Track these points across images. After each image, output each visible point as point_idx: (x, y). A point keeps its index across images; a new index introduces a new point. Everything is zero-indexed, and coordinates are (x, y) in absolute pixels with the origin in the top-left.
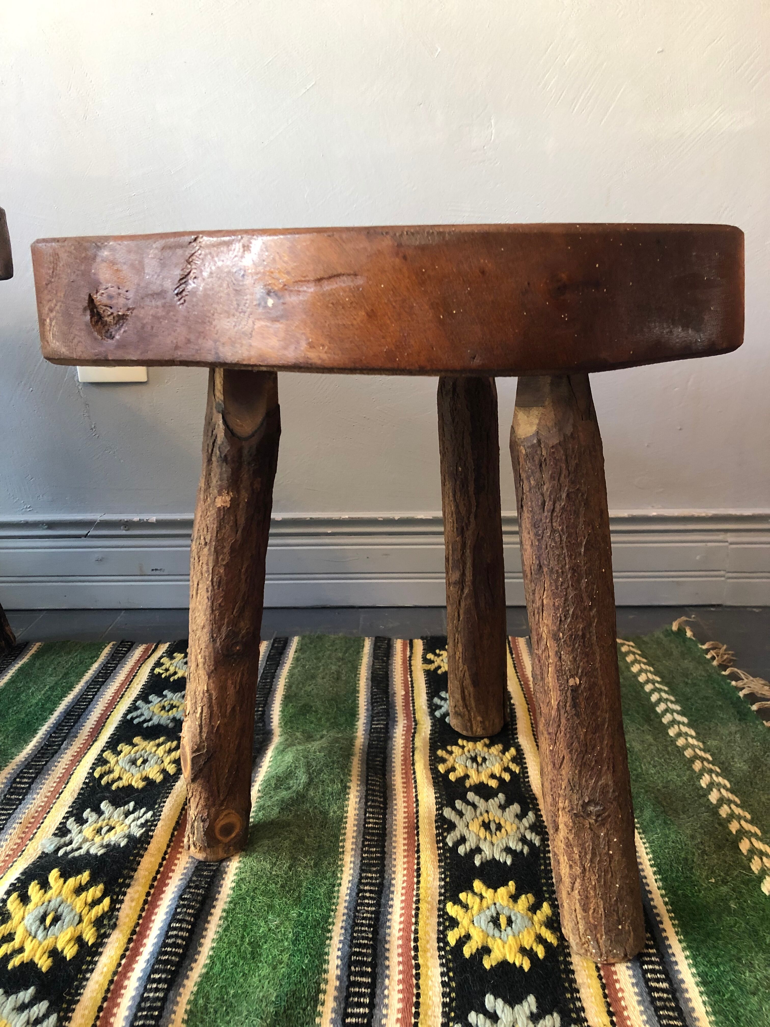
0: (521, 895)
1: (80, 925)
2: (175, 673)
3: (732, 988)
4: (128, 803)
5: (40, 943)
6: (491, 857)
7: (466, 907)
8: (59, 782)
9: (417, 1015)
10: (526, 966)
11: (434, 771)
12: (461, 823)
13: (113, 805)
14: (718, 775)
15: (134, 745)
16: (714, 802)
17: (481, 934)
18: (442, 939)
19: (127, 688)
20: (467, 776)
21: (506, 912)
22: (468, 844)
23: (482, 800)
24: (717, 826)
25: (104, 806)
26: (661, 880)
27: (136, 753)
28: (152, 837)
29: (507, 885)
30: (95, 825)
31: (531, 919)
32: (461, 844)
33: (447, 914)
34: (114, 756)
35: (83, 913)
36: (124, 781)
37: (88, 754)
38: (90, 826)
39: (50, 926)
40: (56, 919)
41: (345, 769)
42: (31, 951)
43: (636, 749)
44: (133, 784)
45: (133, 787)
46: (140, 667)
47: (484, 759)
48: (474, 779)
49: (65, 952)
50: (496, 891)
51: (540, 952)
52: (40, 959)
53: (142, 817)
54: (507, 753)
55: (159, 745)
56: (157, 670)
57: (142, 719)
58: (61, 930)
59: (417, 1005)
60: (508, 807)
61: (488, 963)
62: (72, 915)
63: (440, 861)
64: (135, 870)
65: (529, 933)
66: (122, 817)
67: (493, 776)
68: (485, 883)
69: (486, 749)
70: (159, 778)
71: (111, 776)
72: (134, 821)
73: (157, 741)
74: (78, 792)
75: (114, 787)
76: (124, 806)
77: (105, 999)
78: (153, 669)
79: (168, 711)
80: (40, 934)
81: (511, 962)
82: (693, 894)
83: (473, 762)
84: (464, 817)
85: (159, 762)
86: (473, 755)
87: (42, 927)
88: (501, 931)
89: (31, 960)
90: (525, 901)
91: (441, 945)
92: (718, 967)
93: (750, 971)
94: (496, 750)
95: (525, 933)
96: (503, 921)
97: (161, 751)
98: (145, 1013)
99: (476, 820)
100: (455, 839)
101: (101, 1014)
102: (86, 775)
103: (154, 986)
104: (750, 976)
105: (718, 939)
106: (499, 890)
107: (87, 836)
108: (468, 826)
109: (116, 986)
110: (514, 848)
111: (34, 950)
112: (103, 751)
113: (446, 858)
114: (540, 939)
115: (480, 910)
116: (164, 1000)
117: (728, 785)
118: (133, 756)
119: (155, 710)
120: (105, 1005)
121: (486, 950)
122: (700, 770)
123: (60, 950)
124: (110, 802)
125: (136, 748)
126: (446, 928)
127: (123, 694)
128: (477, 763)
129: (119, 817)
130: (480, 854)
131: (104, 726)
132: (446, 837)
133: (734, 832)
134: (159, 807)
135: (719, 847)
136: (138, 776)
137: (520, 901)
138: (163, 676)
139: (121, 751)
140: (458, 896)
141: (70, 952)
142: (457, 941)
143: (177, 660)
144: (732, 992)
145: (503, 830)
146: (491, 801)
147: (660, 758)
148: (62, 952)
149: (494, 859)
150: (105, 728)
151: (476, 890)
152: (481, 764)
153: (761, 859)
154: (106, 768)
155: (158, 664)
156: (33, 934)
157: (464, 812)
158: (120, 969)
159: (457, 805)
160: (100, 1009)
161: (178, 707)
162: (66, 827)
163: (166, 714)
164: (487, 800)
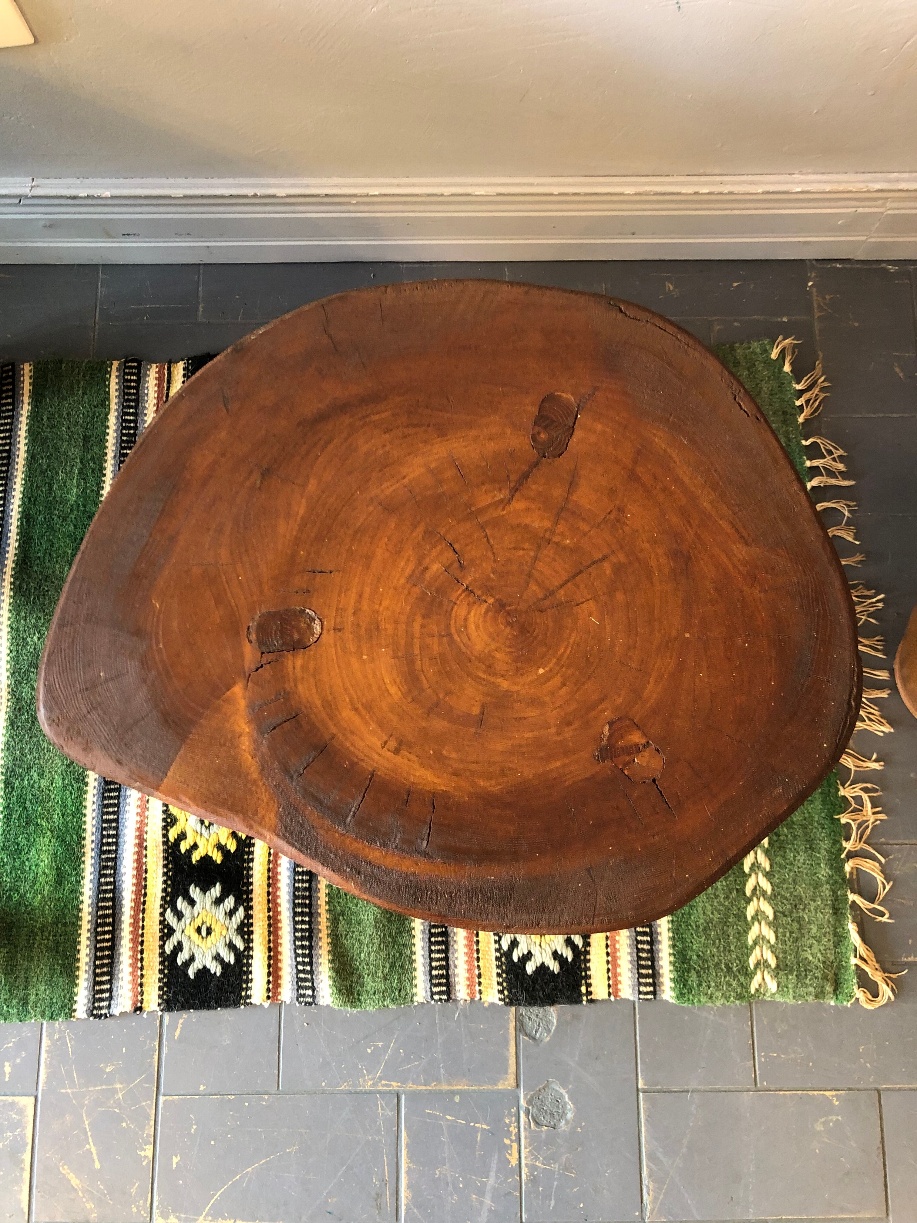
42: (204, 849)
49: (228, 847)
52: (212, 853)
77: (269, 885)
80: (205, 832)
87: (204, 827)
89: (207, 854)
98: (300, 901)
101: (270, 897)
103: (300, 877)
109: (273, 873)
111: (206, 846)
116: (309, 889)
120: (271, 890)
123: (224, 844)
141: (232, 846)
148: (226, 846)
156: (199, 831)
158: (271, 858)
160: (269, 893)
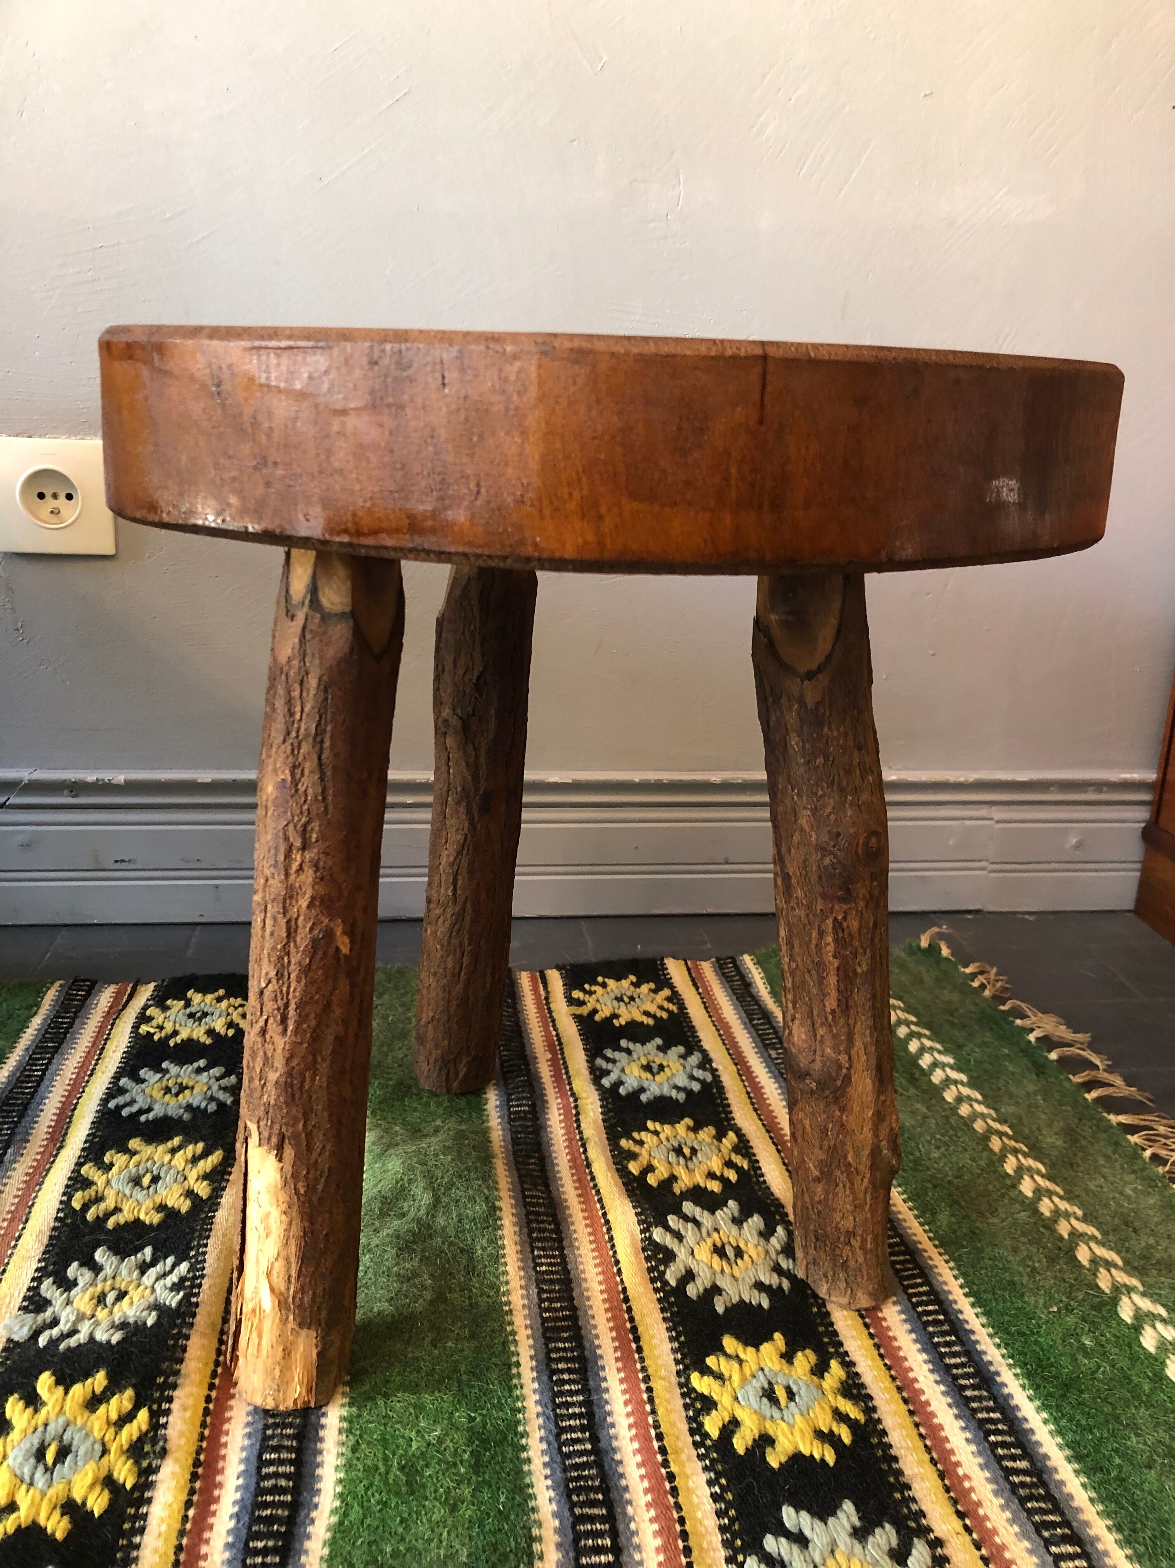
0: (795, 1352)
1: (106, 1458)
2: (175, 1033)
3: (1117, 1461)
4: (140, 1249)
5: (43, 1494)
6: (737, 1299)
7: (719, 1377)
8: (12, 1220)
9: (687, 1551)
10: (830, 1458)
11: (623, 1172)
12: (682, 1250)
13: (116, 1254)
14: (1026, 1155)
15: (133, 1153)
16: (1030, 1194)
17: (755, 1417)
18: (696, 1429)
19: (98, 1060)
20: (673, 1178)
21: (781, 1379)
22: (699, 1281)
23: (706, 1213)
24: (1041, 1229)
25: (100, 1255)
26: (984, 1314)
27: (137, 1166)
28: (197, 1305)
29: (772, 1339)
30: (91, 1289)
31: (820, 1387)
32: (688, 1283)
33: (694, 1390)
34: (100, 1172)
35: (107, 1438)
36: (125, 1213)
37: (52, 1171)
38: (84, 1290)
39: (54, 1465)
40: (63, 1453)
41: (488, 1176)
42: (29, 1508)
43: (907, 1124)
44: (142, 1217)
45: (144, 1223)
46: (113, 1025)
47: (694, 1151)
48: (685, 1181)
49: (89, 1504)
50: (758, 1350)
51: (845, 1435)
52: (48, 1519)
53: (171, 1272)
54: (724, 1140)
55: (173, 1151)
56: (144, 1029)
57: (135, 1108)
58: (75, 1469)
59: (684, 1535)
60: (746, 1220)
61: (774, 1460)
62: (88, 1443)
63: (662, 1310)
64: (181, 1361)
65: (822, 1408)
66: (136, 1274)
67: (711, 1175)
68: (738, 1338)
69: (691, 1135)
70: (184, 1206)
71: (103, 1206)
72: (157, 1279)
73: (170, 1144)
74: (48, 1233)
75: (111, 1224)
76: (135, 1254)
78: (136, 1027)
79: (177, 1095)
80: (40, 1479)
81: (807, 1454)
82: (1032, 1332)
83: (678, 1156)
84: (685, 1240)
85: (180, 1179)
86: (676, 1144)
87: (41, 1466)
88: (781, 1409)
89: (34, 1522)
90: (804, 1360)
91: (698, 1438)
92: (1091, 1432)
93: (1137, 1435)
94: (707, 1134)
95: (817, 1409)
96: (781, 1394)
97: (179, 1160)
99: (702, 1244)
100: (679, 1276)
102: (57, 1205)
104: (1138, 1442)
105: (1081, 1392)
106: (762, 1348)
107: (82, 1309)
108: (692, 1254)
109: (189, 1554)
110: (767, 1283)
111: (35, 1506)
112: (79, 1165)
113: (671, 1305)
114: (839, 1416)
115: (744, 1380)
117: (1043, 1170)
118: (134, 1170)
119: (154, 1094)
121: (765, 1441)
122: (1001, 1150)
123: (79, 1501)
124: (109, 1248)
125: (136, 1158)
126: (698, 1413)
127: (93, 1070)
128: (684, 1156)
129: (130, 1273)
130: (721, 1295)
131: (70, 1122)
132: (664, 1273)
133: (1066, 1237)
134: (198, 1254)
135: (1052, 1260)
136: (148, 1204)
137: (796, 1362)
138: (156, 1038)
139: (112, 1165)
140: (704, 1361)
141: (98, 1503)
142: (721, 1432)
143: (174, 1011)
144: (1120, 1467)
145: (746, 1257)
146: (719, 1213)
147: (943, 1135)
148: (84, 1503)
149: (742, 1301)
150: (72, 1126)
151: (728, 1351)
152: (691, 1159)
153: (1109, 1271)
154: (91, 1192)
155: (143, 1018)
156: (27, 1478)
157: (683, 1232)
158: (188, 1526)
159: (671, 1223)
161: (192, 1088)
162: (39, 1294)
163: (174, 1099)
164: (713, 1213)
